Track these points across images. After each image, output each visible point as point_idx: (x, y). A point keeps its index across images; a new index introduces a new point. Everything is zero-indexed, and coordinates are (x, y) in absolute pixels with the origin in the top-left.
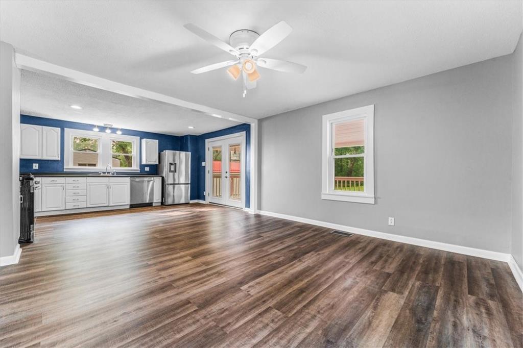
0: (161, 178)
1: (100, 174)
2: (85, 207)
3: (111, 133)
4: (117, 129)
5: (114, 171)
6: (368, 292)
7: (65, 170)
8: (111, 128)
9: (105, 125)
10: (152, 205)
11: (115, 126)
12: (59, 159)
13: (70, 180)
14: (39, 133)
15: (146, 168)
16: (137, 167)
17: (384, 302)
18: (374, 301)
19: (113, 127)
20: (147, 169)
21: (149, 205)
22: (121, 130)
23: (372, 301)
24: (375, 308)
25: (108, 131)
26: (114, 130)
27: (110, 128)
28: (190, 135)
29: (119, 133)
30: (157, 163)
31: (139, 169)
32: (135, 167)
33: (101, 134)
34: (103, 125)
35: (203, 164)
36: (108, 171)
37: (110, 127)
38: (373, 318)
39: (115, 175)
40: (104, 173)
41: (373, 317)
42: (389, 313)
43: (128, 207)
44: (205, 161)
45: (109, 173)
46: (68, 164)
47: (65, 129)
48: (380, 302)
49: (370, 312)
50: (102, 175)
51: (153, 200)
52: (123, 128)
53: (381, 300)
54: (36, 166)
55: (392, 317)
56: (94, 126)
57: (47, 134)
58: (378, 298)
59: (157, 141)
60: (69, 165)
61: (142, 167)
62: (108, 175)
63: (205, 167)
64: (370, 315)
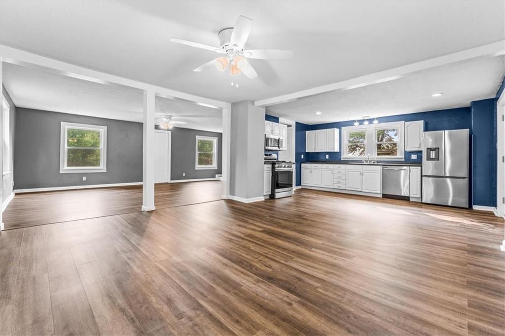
1: (363, 162)
3: (369, 124)
4: (374, 119)
5: (375, 159)
6: (151, 319)
7: (342, 159)
10: (409, 200)
11: (371, 117)
12: (339, 151)
13: (343, 166)
15: (412, 156)
17: (125, 324)
18: (133, 316)
21: (406, 199)
22: (378, 119)
23: (135, 313)
24: (123, 310)
25: (366, 123)
26: (371, 121)
27: (367, 120)
29: (376, 122)
33: (362, 126)
34: (362, 119)
36: (369, 160)
38: (113, 301)
39: (376, 163)
40: (367, 161)
41: (114, 303)
42: (106, 318)
45: (370, 161)
47: (342, 128)
48: (126, 320)
49: (121, 303)
50: (365, 163)
52: (379, 116)
53: (128, 322)
54: (327, 157)
55: (100, 316)
56: (355, 121)
58: (133, 321)
62: (370, 163)
64: (118, 301)
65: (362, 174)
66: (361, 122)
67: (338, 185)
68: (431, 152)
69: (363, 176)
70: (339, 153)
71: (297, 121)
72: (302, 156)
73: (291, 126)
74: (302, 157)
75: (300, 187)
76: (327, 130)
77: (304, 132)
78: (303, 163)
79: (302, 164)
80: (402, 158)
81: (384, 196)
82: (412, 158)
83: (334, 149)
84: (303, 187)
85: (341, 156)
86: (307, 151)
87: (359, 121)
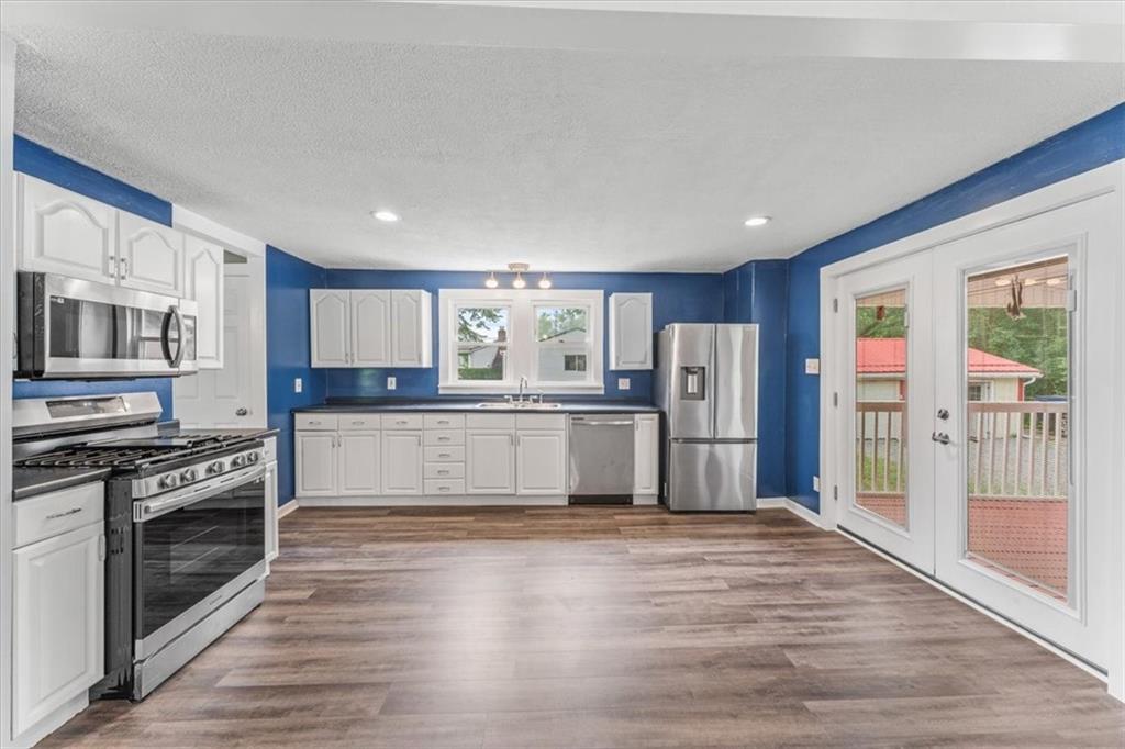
0: (656, 416)
2: (463, 492)
4: (539, 275)
8: (526, 275)
9: (511, 266)
10: (631, 503)
14: (385, 307)
15: (620, 381)
16: (596, 377)
19: (531, 269)
20: (624, 384)
22: (550, 275)
25: (519, 283)
28: (757, 262)
29: (545, 283)
30: (649, 366)
31: (603, 386)
32: (592, 381)
35: (811, 366)
37: (523, 270)
43: (565, 502)
44: (816, 355)
46: (447, 377)
51: (632, 485)
57: (398, 306)
59: (649, 296)
60: (450, 381)
61: (611, 377)
63: (817, 377)
65: (514, 441)
66: (506, 279)
67: (441, 483)
68: (690, 377)
69: (520, 449)
70: (433, 372)
71: (271, 244)
72: (298, 382)
73: (243, 260)
74: (298, 389)
75: (291, 506)
76: (395, 292)
77: (301, 292)
78: (301, 411)
79: (299, 417)
80: (599, 388)
81: (572, 501)
82: (620, 387)
83: (420, 360)
84: (305, 504)
85: (438, 383)
86: (315, 364)
87: (498, 275)
